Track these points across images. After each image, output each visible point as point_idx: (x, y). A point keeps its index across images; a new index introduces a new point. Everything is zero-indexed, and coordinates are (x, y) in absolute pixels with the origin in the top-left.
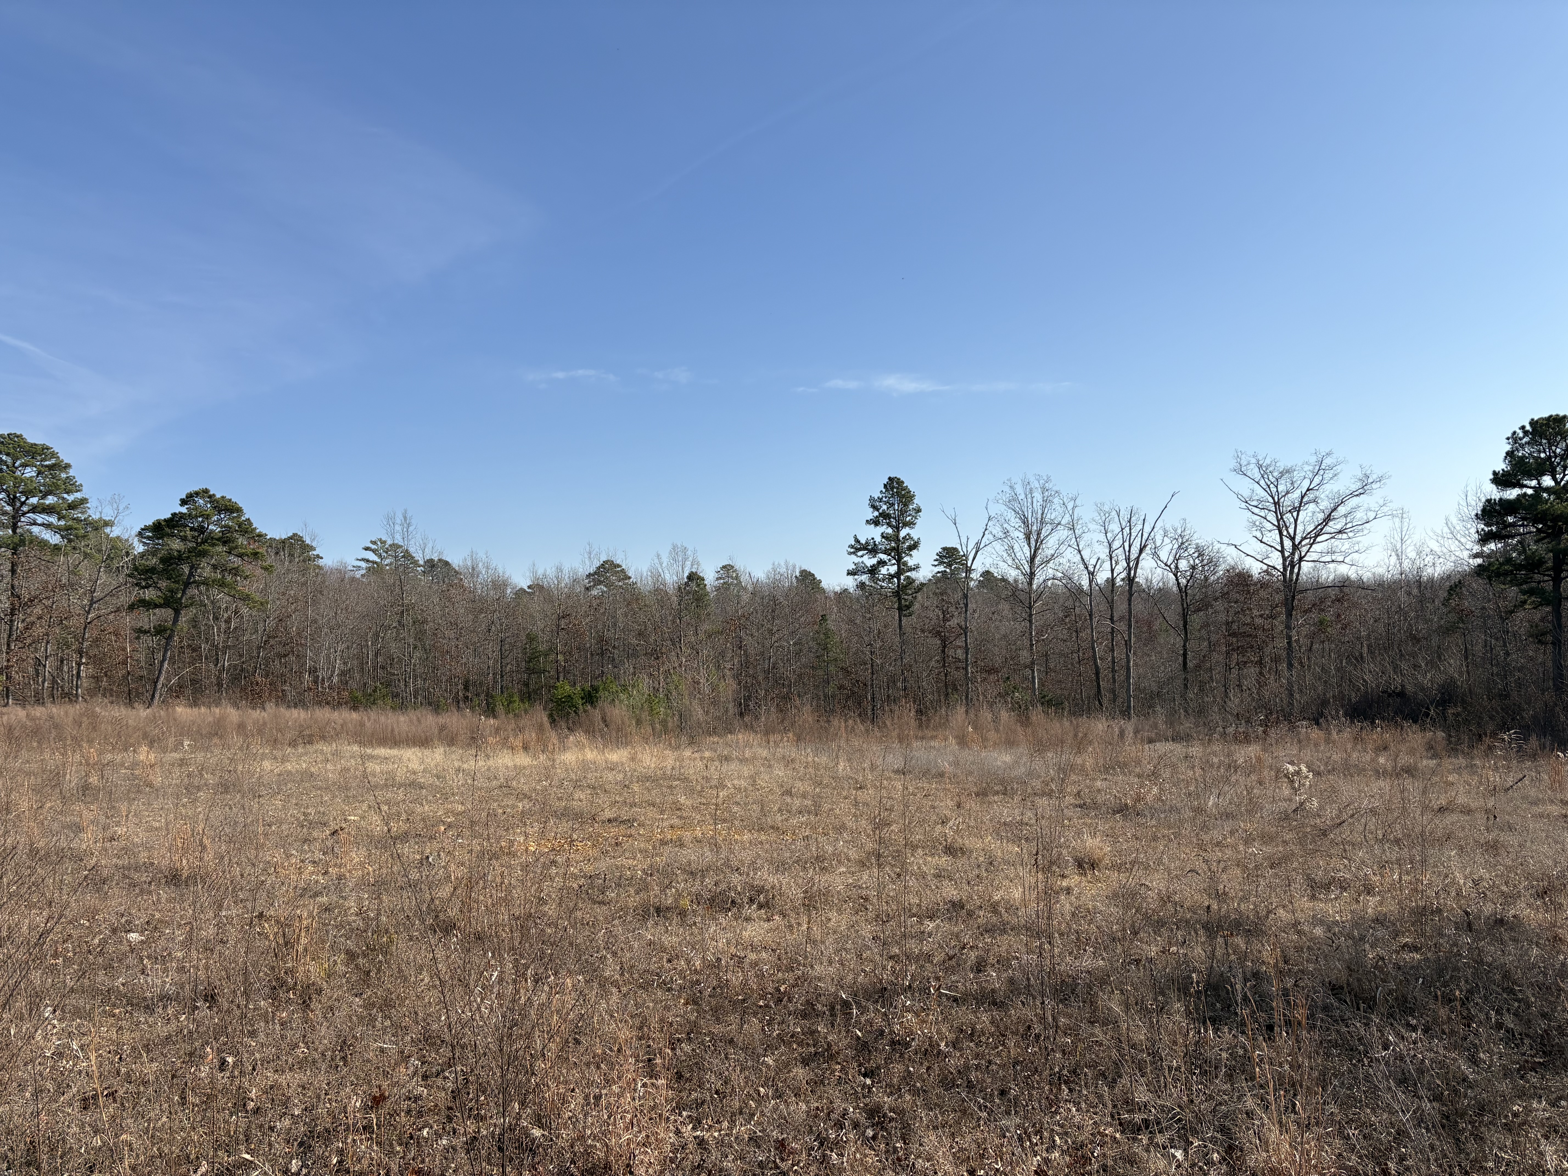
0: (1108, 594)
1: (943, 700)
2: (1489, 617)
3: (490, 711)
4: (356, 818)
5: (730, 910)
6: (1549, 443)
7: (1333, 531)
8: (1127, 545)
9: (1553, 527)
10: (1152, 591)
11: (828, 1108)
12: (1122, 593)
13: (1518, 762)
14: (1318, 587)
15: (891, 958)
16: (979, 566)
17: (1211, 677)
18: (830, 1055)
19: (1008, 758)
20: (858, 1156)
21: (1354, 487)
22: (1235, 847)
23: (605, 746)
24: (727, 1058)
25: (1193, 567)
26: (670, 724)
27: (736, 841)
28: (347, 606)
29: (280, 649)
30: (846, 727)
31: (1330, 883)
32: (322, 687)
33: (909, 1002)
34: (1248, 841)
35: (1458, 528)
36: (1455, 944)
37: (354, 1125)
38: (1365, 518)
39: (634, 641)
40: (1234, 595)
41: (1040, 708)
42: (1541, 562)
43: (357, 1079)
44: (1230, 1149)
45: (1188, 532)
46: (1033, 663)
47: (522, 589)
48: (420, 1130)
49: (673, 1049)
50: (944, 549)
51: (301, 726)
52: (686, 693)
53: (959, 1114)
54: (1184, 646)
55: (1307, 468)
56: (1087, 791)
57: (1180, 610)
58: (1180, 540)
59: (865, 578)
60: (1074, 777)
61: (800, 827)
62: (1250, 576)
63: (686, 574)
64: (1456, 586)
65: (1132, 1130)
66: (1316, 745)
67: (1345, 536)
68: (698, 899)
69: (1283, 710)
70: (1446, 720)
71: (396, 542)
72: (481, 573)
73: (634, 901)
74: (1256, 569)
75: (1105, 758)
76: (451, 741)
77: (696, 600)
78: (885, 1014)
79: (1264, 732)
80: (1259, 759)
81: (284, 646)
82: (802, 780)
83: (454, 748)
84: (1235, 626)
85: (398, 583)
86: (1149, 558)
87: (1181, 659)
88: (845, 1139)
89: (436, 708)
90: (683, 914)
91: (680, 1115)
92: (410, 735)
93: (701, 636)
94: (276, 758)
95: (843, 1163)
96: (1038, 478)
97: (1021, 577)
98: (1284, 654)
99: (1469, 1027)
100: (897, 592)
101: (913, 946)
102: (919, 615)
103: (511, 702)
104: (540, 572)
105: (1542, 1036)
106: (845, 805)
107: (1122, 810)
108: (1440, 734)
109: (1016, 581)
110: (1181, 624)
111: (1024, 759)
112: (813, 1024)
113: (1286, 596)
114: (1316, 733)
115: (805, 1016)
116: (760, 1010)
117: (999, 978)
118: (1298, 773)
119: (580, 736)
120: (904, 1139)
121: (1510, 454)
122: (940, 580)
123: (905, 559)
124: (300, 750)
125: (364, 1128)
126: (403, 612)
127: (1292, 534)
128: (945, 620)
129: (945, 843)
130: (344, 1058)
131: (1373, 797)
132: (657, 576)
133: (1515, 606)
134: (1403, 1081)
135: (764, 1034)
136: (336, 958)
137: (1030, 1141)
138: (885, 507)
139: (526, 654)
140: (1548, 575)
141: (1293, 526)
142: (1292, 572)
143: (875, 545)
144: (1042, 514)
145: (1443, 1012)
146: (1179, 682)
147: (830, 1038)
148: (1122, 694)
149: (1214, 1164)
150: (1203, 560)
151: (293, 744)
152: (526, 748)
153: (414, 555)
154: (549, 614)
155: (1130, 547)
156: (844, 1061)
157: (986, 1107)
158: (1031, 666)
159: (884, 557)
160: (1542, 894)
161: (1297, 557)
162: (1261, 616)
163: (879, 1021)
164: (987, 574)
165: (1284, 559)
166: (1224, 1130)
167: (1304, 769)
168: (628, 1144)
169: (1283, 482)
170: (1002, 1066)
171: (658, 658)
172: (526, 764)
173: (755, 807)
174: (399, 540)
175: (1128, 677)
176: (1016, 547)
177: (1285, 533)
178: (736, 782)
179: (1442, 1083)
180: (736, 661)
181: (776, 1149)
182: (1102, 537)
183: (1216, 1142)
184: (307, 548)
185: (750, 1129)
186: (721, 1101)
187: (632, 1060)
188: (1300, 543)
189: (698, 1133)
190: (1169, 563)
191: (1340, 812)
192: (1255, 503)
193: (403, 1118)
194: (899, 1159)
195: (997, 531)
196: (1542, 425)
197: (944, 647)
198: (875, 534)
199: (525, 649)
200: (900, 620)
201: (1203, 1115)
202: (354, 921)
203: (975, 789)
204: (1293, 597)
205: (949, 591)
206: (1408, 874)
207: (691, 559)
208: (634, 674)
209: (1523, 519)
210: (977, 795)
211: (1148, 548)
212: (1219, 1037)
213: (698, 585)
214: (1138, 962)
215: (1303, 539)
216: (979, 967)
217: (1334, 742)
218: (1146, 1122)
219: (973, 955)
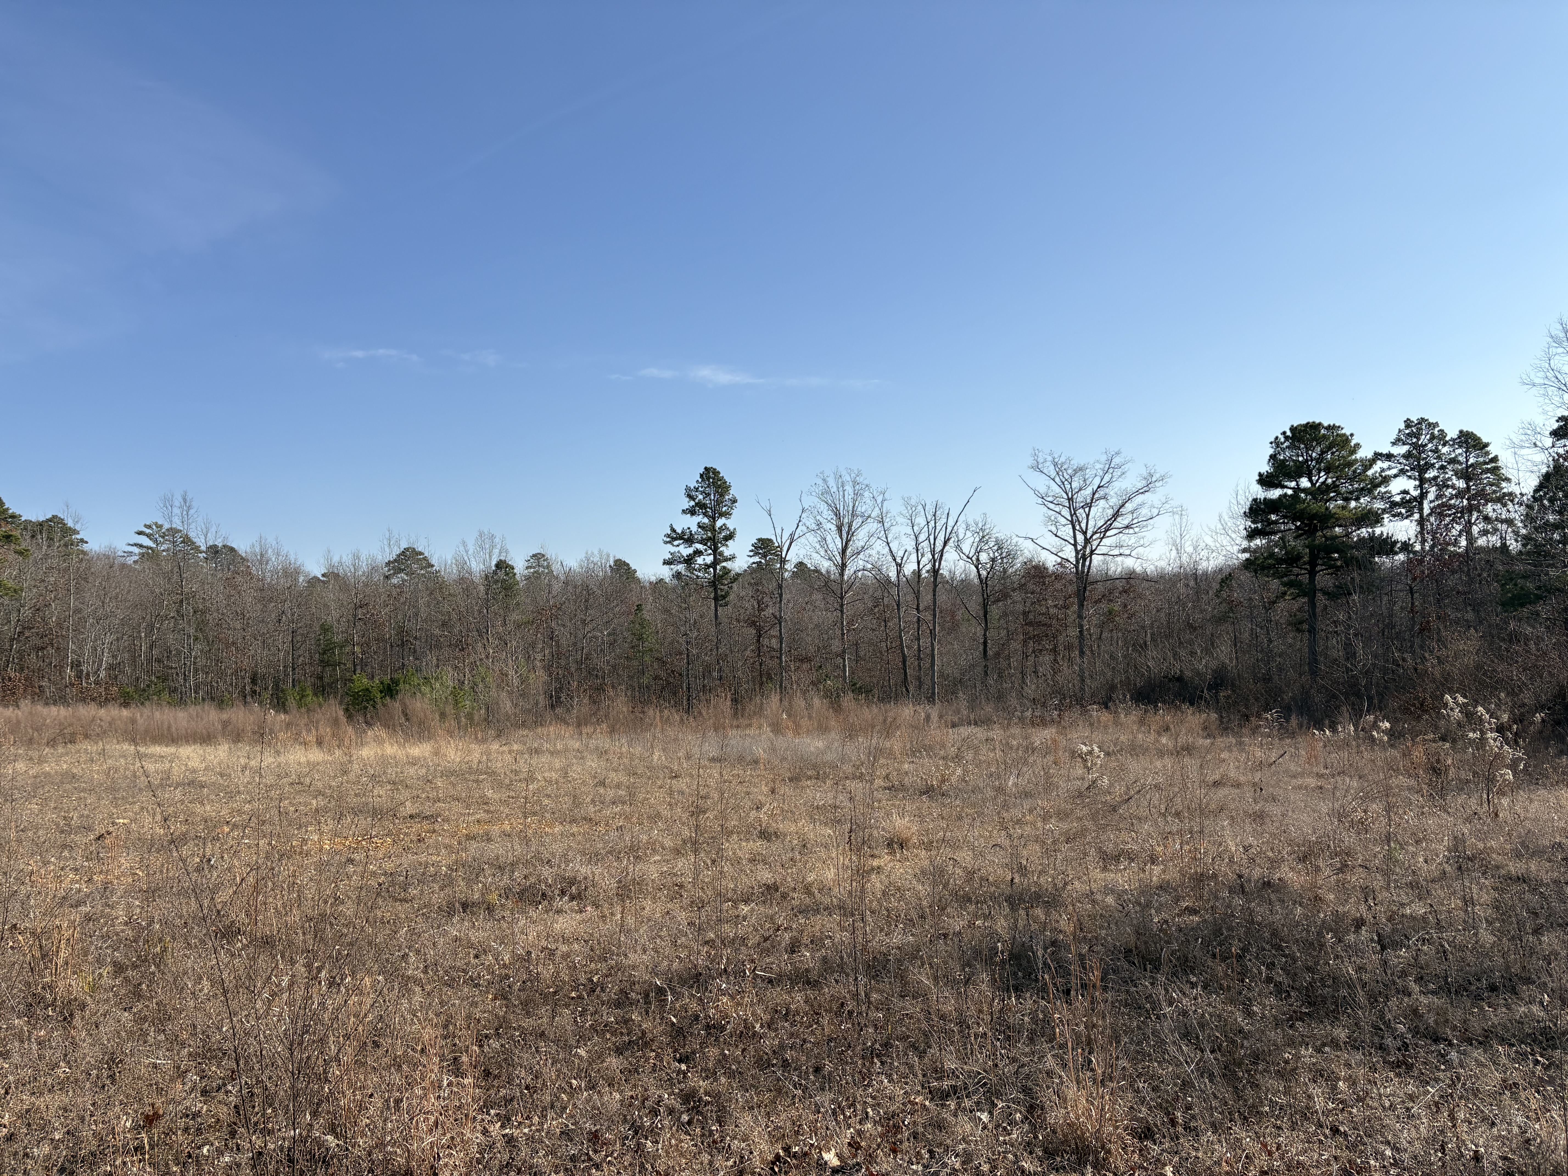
0: (914, 585)
1: (757, 690)
2: (1255, 607)
3: (280, 705)
4: (126, 821)
5: (540, 903)
6: (1307, 448)
7: (1121, 526)
8: (932, 538)
9: (1309, 525)
10: (955, 583)
11: (642, 1096)
12: (927, 585)
13: (1280, 739)
14: (1108, 579)
15: (707, 943)
16: (793, 557)
17: (1009, 664)
18: (644, 1042)
19: (820, 744)
20: (673, 1141)
21: (1139, 485)
22: (1033, 824)
23: (406, 741)
24: (537, 1051)
25: (993, 560)
26: (476, 718)
27: (547, 834)
28: (117, 594)
29: (39, 642)
30: (661, 717)
31: (1120, 855)
32: (87, 683)
33: (724, 985)
34: (1045, 818)
35: (1229, 524)
36: (1229, 906)
37: (124, 1146)
38: (1149, 514)
39: (437, 632)
40: (1031, 586)
41: (851, 695)
42: (1299, 557)
43: (127, 1097)
44: (1031, 1108)
45: (988, 526)
46: (844, 652)
47: (315, 577)
48: (199, 1148)
49: (481, 1046)
50: (759, 540)
51: (61, 724)
52: (493, 686)
53: (774, 1093)
54: (985, 635)
55: (1098, 466)
56: (895, 773)
57: (981, 600)
58: (981, 534)
59: (681, 568)
60: (882, 761)
61: (613, 818)
62: (1046, 569)
63: (494, 563)
64: (1227, 579)
65: (941, 1096)
66: (1106, 727)
67: (1131, 531)
68: (507, 893)
69: (1075, 695)
70: (1218, 703)
71: (174, 526)
72: (271, 559)
73: (438, 898)
74: (1050, 562)
75: (912, 742)
76: (237, 737)
77: (505, 589)
78: (700, 999)
79: (1059, 715)
80: (1054, 741)
81: (42, 637)
82: (616, 771)
83: (240, 745)
84: (1031, 616)
85: (176, 570)
86: (953, 550)
87: (981, 648)
88: (660, 1126)
89: (221, 703)
90: (490, 909)
91: (488, 1114)
92: (189, 731)
93: (510, 627)
94: (31, 759)
95: (657, 1150)
96: (850, 471)
97: (833, 568)
98: (1076, 642)
99: (1243, 982)
100: (714, 582)
101: (728, 930)
102: (735, 604)
103: (303, 696)
104: (336, 560)
105: (1307, 988)
106: (660, 794)
107: (928, 791)
108: (1214, 716)
109: (828, 572)
110: (981, 613)
111: (836, 744)
112: (627, 1012)
113: (1078, 587)
114: (1105, 717)
115: (618, 1005)
116: (573, 1002)
117: (813, 958)
118: (1091, 752)
119: (377, 731)
120: (720, 1122)
121: (1273, 457)
122: (756, 570)
123: (721, 549)
124: (60, 750)
125: (136, 1149)
126: (182, 601)
127: (1084, 529)
128: (760, 610)
129: (759, 828)
130: (112, 1077)
131: (1157, 773)
132: (462, 564)
133: (1277, 597)
134: (1186, 1035)
135: (577, 1025)
136: (101, 970)
137: (844, 1114)
138: (701, 497)
139: (319, 645)
140: (1306, 569)
141: (1085, 521)
142: (1084, 565)
143: (691, 534)
144: (853, 507)
145: (1220, 969)
146: (979, 669)
147: (644, 1026)
148: (927, 681)
149: (1016, 1124)
150: (1002, 553)
151: (52, 743)
152: (320, 743)
153: (195, 540)
154: (345, 603)
155: (935, 540)
156: (659, 1048)
157: (801, 1084)
158: (842, 655)
159: (700, 547)
160: (1303, 859)
161: (1088, 551)
162: (1056, 606)
163: (694, 1006)
164: (800, 565)
165: (1077, 552)
166: (1026, 1090)
167: (1096, 749)
168: (432, 1147)
169: (1076, 479)
170: (816, 1044)
171: (463, 650)
172: (320, 759)
173: (566, 798)
174: (177, 524)
175: (933, 664)
176: (829, 538)
177: (1078, 527)
178: (546, 775)
179: (1221, 1035)
180: (547, 652)
181: (589, 1141)
182: (909, 530)
183: (1019, 1102)
184: (67, 531)
185: (563, 1123)
186: (531, 1096)
187: (436, 1060)
188: (1091, 537)
189: (507, 1131)
190: (971, 556)
191: (1128, 789)
192: (1050, 499)
193: (180, 1137)
194: (714, 1142)
195: (811, 523)
196: (1301, 431)
197: (759, 636)
198: (692, 523)
199: (319, 640)
200: (716, 610)
201: (1007, 1077)
202: (123, 931)
203: (788, 775)
204: (1085, 588)
205: (764, 582)
206: (1188, 843)
207: (499, 546)
208: (437, 666)
209: (1284, 517)
210: (791, 780)
211: (951, 541)
212: (1021, 1004)
213: (507, 574)
214: (945, 936)
215: (1095, 533)
216: (793, 948)
217: (1121, 725)
218: (954, 1087)
219: (787, 936)
